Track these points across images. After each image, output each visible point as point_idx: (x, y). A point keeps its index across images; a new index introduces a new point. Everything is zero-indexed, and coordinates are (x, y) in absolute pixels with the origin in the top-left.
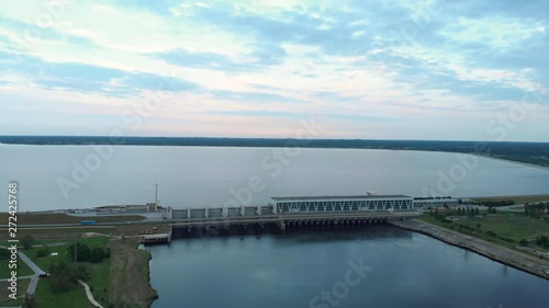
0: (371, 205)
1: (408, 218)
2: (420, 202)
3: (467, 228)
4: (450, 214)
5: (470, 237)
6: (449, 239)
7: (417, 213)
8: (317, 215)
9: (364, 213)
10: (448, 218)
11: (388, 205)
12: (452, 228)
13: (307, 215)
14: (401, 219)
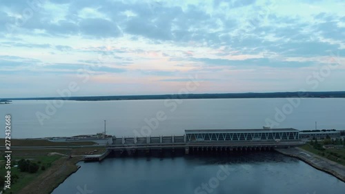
0: (263, 136)
1: (292, 146)
2: (306, 134)
3: (335, 155)
4: (326, 143)
5: (334, 163)
6: (317, 164)
7: (301, 143)
8: (218, 144)
9: (256, 142)
10: (324, 147)
11: (278, 135)
12: (323, 155)
13: (210, 143)
14: (286, 147)
